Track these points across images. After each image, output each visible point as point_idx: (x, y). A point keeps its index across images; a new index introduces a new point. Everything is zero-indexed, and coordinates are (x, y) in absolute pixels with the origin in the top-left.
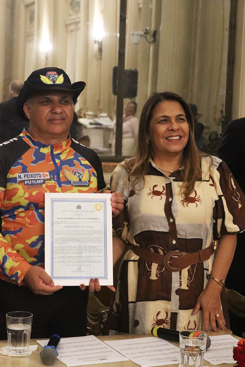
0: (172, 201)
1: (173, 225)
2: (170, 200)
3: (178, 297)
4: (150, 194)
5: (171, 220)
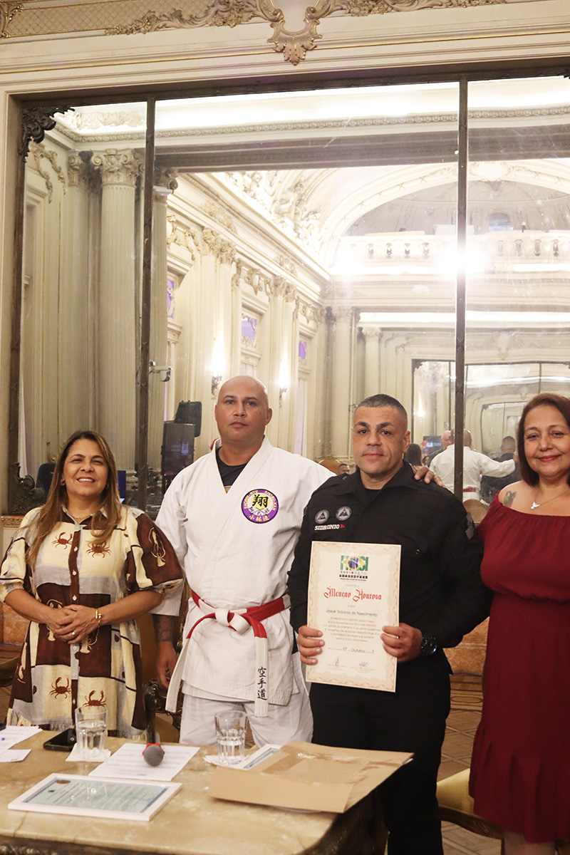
0: (77, 551)
1: (75, 579)
2: (76, 549)
3: (78, 661)
4: (55, 541)
5: (74, 573)
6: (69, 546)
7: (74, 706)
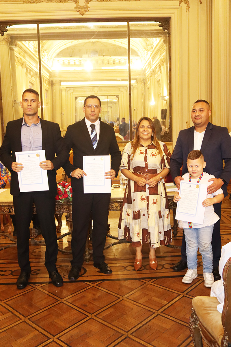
1: (147, 164)
2: (146, 155)
3: (149, 190)
4: (139, 153)
6: (144, 154)
7: (148, 205)
